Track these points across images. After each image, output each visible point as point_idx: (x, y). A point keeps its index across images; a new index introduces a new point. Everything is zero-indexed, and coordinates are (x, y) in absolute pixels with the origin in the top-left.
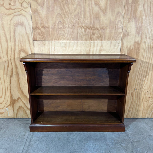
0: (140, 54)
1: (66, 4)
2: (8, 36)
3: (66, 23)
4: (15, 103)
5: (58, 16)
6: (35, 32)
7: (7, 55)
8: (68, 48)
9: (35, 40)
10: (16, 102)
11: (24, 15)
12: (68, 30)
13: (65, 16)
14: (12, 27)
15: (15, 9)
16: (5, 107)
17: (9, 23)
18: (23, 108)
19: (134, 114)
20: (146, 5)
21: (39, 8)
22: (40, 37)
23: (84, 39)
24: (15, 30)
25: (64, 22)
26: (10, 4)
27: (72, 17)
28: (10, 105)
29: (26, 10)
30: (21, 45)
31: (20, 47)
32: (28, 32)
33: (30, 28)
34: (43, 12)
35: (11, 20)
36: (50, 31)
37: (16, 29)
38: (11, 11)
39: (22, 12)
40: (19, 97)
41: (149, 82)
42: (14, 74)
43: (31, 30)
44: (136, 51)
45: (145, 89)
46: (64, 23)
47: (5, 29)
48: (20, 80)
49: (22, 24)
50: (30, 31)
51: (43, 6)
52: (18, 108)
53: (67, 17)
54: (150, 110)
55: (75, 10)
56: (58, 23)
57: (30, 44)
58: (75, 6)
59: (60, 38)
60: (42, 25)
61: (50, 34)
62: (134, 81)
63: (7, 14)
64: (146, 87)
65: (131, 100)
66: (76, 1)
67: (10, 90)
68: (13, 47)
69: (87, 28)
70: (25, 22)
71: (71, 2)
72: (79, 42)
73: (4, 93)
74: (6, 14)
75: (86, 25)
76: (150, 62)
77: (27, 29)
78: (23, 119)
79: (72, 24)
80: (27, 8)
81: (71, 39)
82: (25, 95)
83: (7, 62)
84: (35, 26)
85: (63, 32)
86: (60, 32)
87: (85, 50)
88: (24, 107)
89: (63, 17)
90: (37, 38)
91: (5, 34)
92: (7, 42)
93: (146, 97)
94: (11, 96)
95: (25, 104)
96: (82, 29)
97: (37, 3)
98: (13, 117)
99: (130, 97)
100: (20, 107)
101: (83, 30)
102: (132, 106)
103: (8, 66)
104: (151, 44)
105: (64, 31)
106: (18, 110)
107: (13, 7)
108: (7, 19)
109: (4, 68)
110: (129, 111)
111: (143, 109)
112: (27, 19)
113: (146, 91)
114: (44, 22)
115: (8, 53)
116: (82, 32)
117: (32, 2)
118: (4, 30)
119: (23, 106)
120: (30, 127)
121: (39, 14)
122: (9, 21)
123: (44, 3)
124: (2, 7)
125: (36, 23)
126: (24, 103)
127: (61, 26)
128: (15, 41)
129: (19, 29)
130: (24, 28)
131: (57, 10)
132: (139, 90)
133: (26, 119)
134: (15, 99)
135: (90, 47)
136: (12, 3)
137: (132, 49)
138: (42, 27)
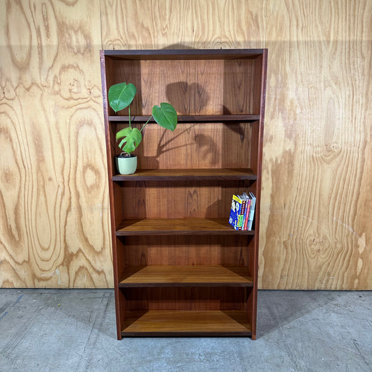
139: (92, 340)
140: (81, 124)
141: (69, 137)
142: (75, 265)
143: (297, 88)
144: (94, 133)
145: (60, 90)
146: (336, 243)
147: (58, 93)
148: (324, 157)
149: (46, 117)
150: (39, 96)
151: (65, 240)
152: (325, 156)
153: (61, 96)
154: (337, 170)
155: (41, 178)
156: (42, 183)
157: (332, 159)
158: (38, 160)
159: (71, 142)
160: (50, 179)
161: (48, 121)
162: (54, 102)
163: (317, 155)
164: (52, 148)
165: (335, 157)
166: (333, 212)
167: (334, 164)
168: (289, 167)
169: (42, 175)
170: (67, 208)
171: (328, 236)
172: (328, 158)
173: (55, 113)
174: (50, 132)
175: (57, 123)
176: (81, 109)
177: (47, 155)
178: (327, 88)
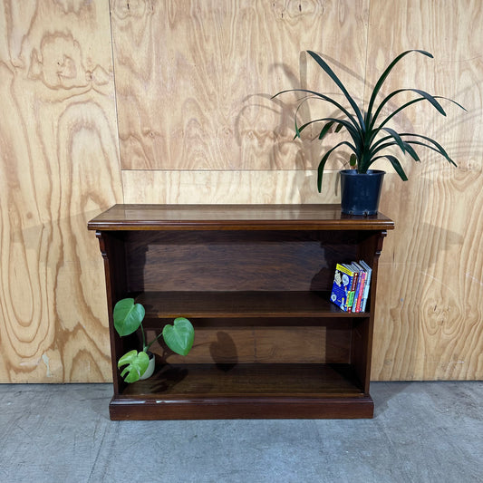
0: (412, 203)
1: (208, 74)
2: (53, 159)
3: (208, 124)
4: (67, 340)
5: (188, 106)
6: (125, 146)
7: (49, 209)
8: (214, 189)
9: (125, 167)
10: (71, 337)
11: (97, 104)
12: (214, 142)
13: (206, 105)
14: (64, 135)
15: (74, 86)
16: (40, 352)
17: (56, 123)
18: (90, 354)
19: (400, 369)
20: (423, 74)
21: (138, 85)
22: (141, 159)
23: (258, 163)
24: (71, 143)
25: (205, 121)
26: (59, 74)
27: (226, 109)
28: (52, 347)
29: (101, 89)
30: (88, 183)
31: (85, 187)
32: (107, 148)
33: (113, 137)
34: (148, 95)
35: (61, 116)
36: (168, 144)
37: (75, 140)
38: (62, 93)
39: (93, 94)
40: (79, 323)
41: (439, 281)
42: (65, 260)
43: (114, 141)
44: (399, 195)
45: (430, 300)
46: (203, 123)
47: (45, 139)
48: (83, 276)
49: (91, 127)
50: (112, 146)
51: (149, 78)
52: (75, 355)
53: (212, 107)
54: (444, 356)
55: (234, 91)
56: (190, 123)
57: (112, 179)
58: (232, 80)
59: (194, 163)
60: (146, 129)
61: (165, 153)
62: (398, 278)
63: (52, 99)
64: (432, 295)
65: (391, 331)
66: (236, 66)
67: (55, 304)
68: (65, 188)
69: (266, 135)
70: (101, 122)
71: (224, 67)
72: (245, 175)
73: (37, 313)
74: (47, 101)
75: (263, 129)
76: (440, 226)
77: (104, 141)
78: (89, 386)
79: (227, 127)
80: (105, 83)
81: (222, 165)
82: (95, 318)
83: (48, 227)
84: (125, 132)
85: (201, 147)
86: (194, 147)
87: (261, 194)
88: (93, 353)
89: (203, 107)
90: (131, 163)
91: (44, 153)
92: (49, 173)
93: (432, 321)
94: (58, 321)
95: (95, 344)
96: (252, 139)
97: (133, 71)
98: (60, 380)
99: (388, 320)
100: (82, 352)
101: (256, 142)
102: (395, 347)
103: (51, 239)
104: (441, 177)
105: (204, 144)
106: (75, 360)
107: (67, 83)
108: (50, 113)
109: (40, 243)
110: (386, 362)
111: (426, 355)
112: (104, 113)
113: (433, 305)
114: (151, 121)
115: (53, 203)
116: (253, 148)
117: (118, 68)
118: (42, 143)
119: (90, 348)
120: (112, 407)
121: (137, 100)
122: (56, 118)
123: (150, 72)
124: (39, 83)
125: (130, 124)
126: (91, 340)
127: (195, 131)
128: (71, 172)
129: (83, 139)
130: (95, 135)
131: (187, 90)
132: (413, 302)
133: (97, 387)
134: (68, 330)
135: (276, 184)
136: (66, 72)
137: (390, 192)
138: (146, 134)
139: (99, 471)
140: (77, 127)
141: (58, 149)
142: (73, 347)
143: (417, 72)
144: (97, 141)
145: (42, 72)
146: (468, 312)
147: (39, 77)
148: (456, 181)
149: (21, 116)
150: (8, 82)
151: (55, 310)
152: (457, 179)
153: (44, 82)
154: (474, 201)
155: (15, 214)
156: (17, 222)
157: (467, 184)
158: (9, 185)
159: (61, 158)
160: (30, 216)
161: (23, 124)
162: (32, 94)
163: (446, 178)
164: (32, 167)
165: (471, 181)
166: (466, 264)
167: (469, 192)
168: (401, 196)
169: (17, 210)
170: (56, 261)
171: (457, 301)
172: (461, 183)
173: (35, 112)
174: (27, 141)
175: (38, 126)
176: (76, 103)
177: (25, 177)
178: (464, 73)
